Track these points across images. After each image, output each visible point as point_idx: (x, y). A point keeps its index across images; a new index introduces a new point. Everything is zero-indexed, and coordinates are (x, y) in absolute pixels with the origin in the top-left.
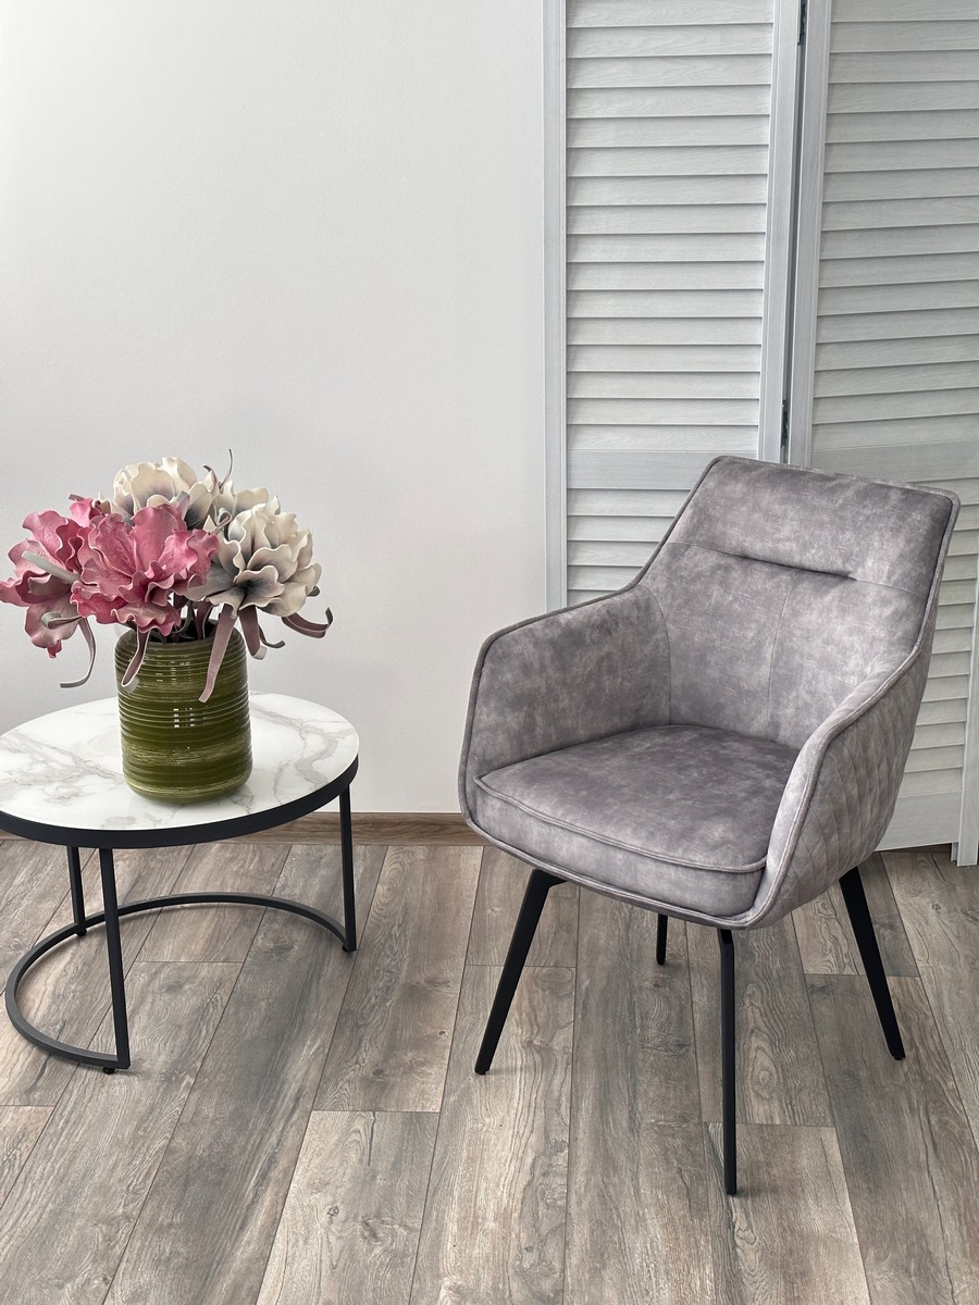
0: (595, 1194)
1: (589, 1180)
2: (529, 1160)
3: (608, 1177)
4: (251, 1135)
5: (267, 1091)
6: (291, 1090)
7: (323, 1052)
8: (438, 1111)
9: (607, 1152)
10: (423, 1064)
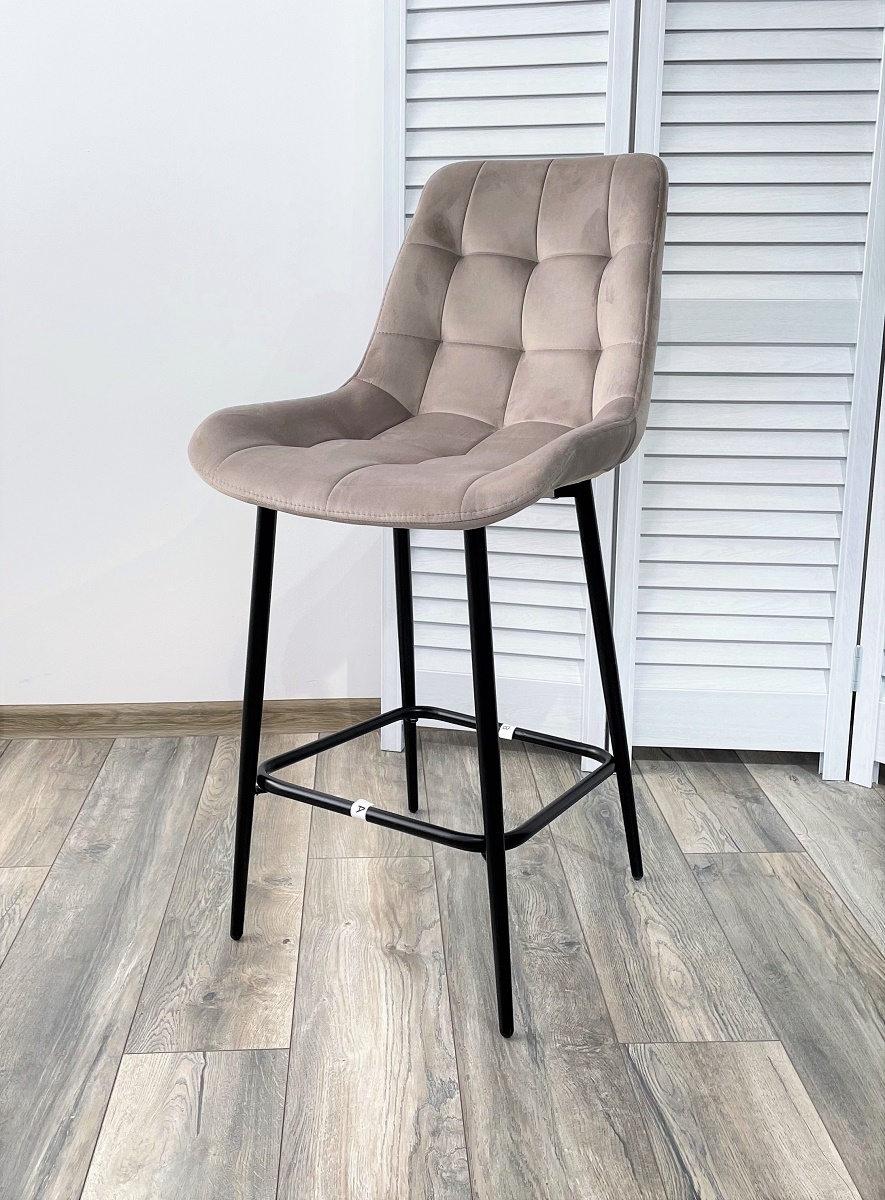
0: (505, 1160)
1: (494, 1139)
2: (411, 1112)
3: (519, 1132)
4: (39, 1095)
5: (67, 1029)
6: (97, 1028)
7: (142, 969)
8: (287, 1046)
9: (509, 1092)
10: (265, 982)
